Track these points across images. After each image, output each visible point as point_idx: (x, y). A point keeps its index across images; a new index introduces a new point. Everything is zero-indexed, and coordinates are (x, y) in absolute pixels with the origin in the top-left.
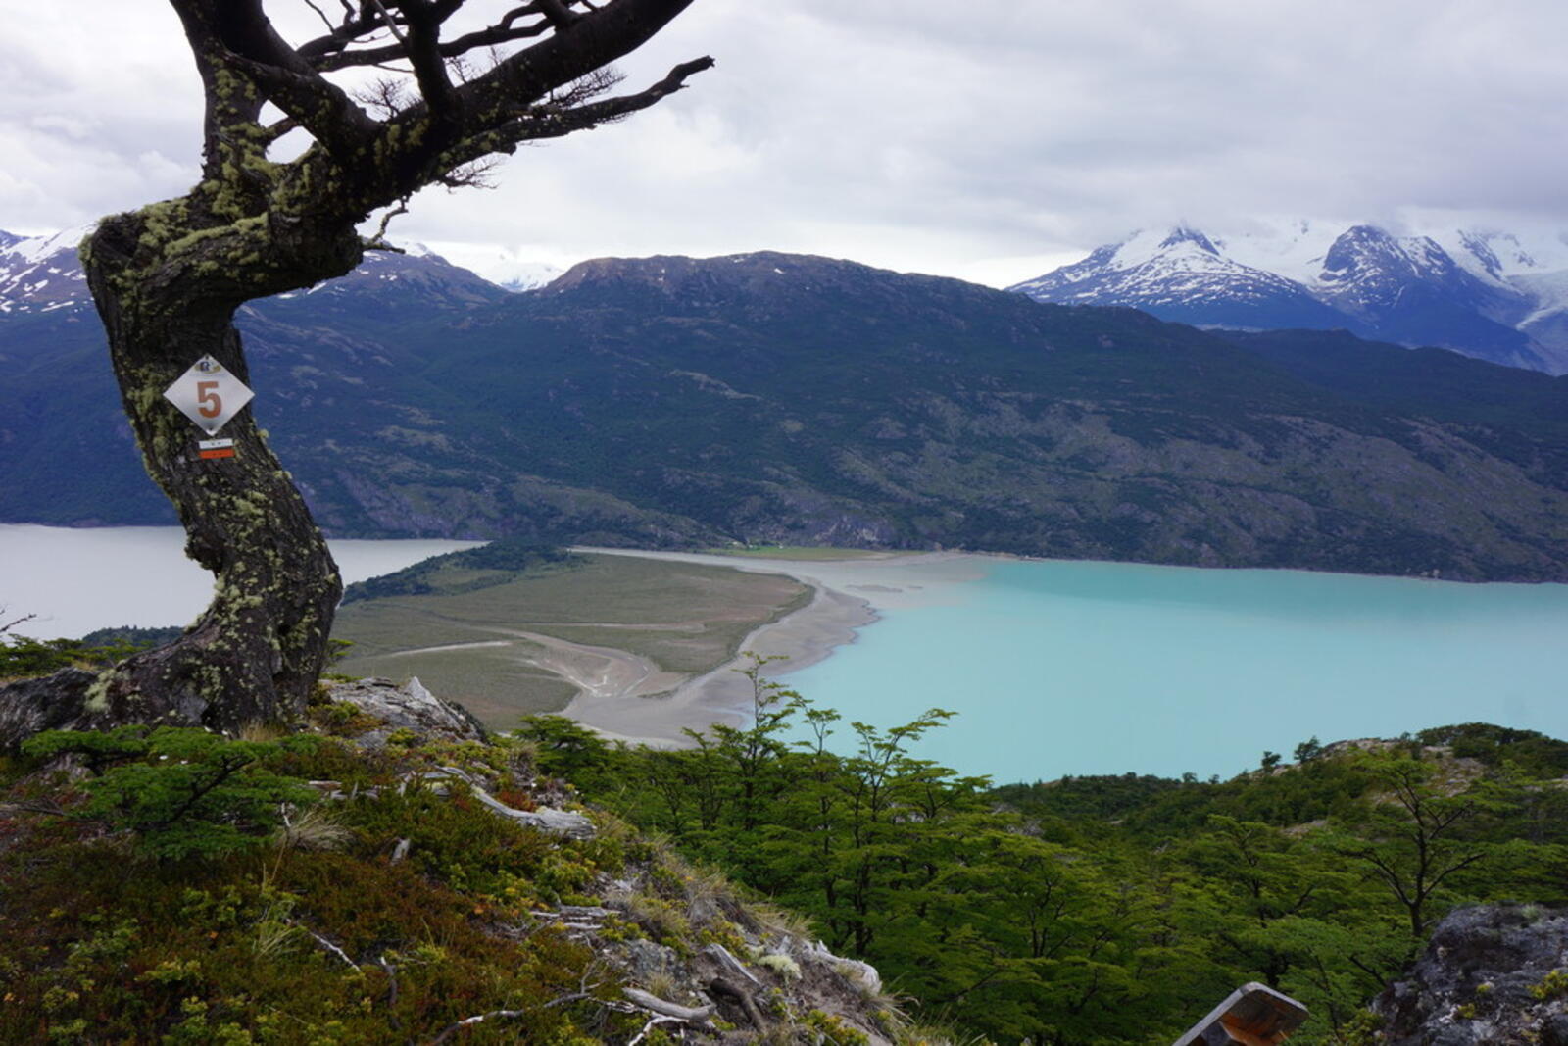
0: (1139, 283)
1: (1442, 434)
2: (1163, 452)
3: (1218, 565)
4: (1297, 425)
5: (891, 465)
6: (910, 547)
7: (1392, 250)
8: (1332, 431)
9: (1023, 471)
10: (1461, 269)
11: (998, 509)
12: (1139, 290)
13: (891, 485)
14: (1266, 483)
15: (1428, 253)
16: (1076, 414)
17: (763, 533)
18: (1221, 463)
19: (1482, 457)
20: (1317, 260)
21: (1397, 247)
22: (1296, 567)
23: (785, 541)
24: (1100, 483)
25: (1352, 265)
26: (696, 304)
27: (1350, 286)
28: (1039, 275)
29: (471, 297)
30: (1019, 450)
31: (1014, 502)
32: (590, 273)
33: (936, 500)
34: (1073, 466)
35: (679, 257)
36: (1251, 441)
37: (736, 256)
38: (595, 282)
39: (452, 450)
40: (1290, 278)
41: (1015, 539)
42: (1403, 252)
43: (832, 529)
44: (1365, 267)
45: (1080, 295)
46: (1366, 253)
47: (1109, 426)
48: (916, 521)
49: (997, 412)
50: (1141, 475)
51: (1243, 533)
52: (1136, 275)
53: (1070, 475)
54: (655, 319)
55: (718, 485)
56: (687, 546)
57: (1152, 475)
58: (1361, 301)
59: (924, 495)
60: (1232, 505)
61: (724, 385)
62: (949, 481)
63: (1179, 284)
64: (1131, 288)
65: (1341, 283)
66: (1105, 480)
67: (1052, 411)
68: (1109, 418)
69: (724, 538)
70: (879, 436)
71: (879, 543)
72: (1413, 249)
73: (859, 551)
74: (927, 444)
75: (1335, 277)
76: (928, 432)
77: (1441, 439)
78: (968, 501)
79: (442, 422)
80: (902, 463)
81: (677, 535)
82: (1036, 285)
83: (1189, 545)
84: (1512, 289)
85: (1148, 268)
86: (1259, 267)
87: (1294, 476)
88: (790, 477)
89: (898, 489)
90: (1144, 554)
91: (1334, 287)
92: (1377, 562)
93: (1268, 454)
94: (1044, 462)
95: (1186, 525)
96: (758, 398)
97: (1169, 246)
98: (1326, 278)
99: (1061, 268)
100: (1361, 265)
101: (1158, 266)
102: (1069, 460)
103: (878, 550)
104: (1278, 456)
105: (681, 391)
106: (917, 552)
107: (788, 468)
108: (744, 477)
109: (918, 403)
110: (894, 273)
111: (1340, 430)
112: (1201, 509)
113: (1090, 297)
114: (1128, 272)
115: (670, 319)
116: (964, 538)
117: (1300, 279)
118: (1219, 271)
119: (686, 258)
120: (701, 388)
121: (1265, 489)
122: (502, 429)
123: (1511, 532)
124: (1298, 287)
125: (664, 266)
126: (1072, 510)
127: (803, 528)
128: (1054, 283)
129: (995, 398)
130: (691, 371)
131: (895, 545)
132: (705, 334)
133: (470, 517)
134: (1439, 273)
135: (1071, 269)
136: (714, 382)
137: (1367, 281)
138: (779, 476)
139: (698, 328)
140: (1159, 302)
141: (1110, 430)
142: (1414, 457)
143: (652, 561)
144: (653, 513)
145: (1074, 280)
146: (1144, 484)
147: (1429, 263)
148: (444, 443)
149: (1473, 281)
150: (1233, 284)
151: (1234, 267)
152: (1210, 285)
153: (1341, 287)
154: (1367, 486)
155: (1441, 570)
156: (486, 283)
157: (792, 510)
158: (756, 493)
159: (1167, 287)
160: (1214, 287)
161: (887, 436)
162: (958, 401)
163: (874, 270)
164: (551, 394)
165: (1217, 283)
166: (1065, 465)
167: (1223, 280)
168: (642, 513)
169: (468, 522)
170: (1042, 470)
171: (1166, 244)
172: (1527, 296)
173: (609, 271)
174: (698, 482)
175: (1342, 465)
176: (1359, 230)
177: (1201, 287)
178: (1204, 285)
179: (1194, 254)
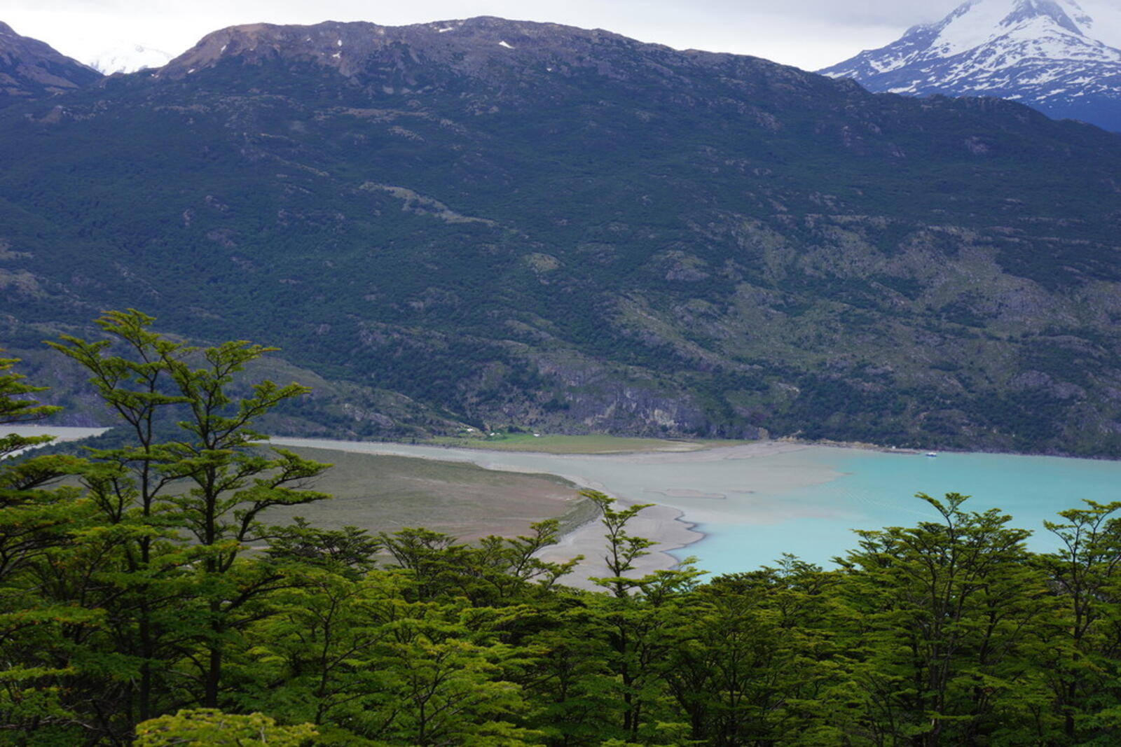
0: (975, 73)
2: (1078, 298)
5: (689, 318)
6: (722, 434)
9: (879, 326)
11: (848, 381)
12: (975, 83)
13: (691, 346)
16: (949, 247)
17: (509, 415)
23: (541, 426)
24: (991, 343)
26: (389, 90)
29: (53, 79)
30: (871, 297)
31: (869, 370)
32: (233, 45)
33: (756, 367)
34: (950, 319)
35: (361, 24)
37: (441, 24)
38: (240, 58)
39: (46, 295)
41: (875, 424)
43: (610, 410)
45: (893, 91)
47: (998, 262)
48: (730, 398)
49: (835, 243)
50: (1049, 331)
52: (969, 62)
53: (947, 331)
54: (330, 111)
55: (442, 346)
56: (399, 434)
57: (1065, 331)
59: (739, 360)
61: (439, 205)
62: (772, 340)
63: (1031, 76)
64: (963, 81)
66: (998, 339)
67: (915, 241)
68: (998, 250)
69: (453, 423)
70: (670, 276)
71: (679, 428)
73: (649, 439)
74: (739, 288)
76: (740, 270)
78: (803, 369)
79: (28, 255)
80: (704, 315)
81: (385, 417)
85: (986, 53)
88: (544, 334)
89: (701, 352)
90: (1062, 444)
94: (908, 313)
96: (490, 223)
97: (1014, 24)
99: (863, 53)
101: (1000, 51)
102: (943, 310)
103: (676, 439)
105: (378, 213)
106: (734, 441)
107: (541, 322)
108: (478, 335)
109: (722, 230)
110: (669, 49)
113: (906, 94)
114: (959, 59)
115: (351, 111)
116: (801, 422)
118: (1085, 58)
119: (372, 25)
120: (406, 208)
122: (118, 266)
125: (340, 36)
126: (955, 382)
127: (566, 407)
128: (856, 73)
129: (833, 224)
130: (389, 183)
131: (701, 432)
132: (406, 133)
133: (77, 392)
135: (877, 54)
136: (424, 200)
138: (530, 333)
139: (393, 123)
140: (1005, 98)
141: (998, 267)
143: (353, 456)
144: (347, 387)
145: (882, 70)
146: (1054, 343)
148: (34, 285)
150: (1107, 75)
151: (1107, 52)
152: (1075, 76)
156: (70, 62)
157: (551, 382)
158: (499, 358)
159: (1013, 79)
160: (1080, 80)
161: (681, 277)
162: (779, 228)
163: (642, 45)
164: (185, 215)
165: (1084, 74)
166: (938, 316)
167: (1093, 69)
168: (332, 387)
169: (77, 400)
170: (909, 324)
171: (1009, 20)
173: (261, 42)
174: (411, 342)
177: (1061, 79)
178: (1066, 77)
179: (1049, 34)
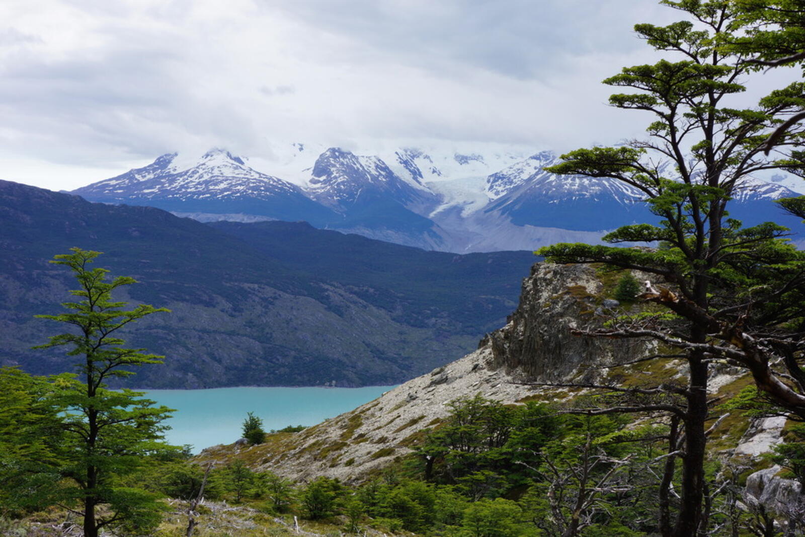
0: (188, 183)
1: (343, 293)
3: (198, 388)
4: (254, 289)
7: (355, 164)
8: (275, 293)
10: (397, 178)
11: (44, 357)
12: (188, 188)
14: (233, 329)
15: (377, 166)
18: (203, 317)
19: (365, 307)
20: (308, 169)
21: (358, 162)
22: (249, 385)
25: (329, 174)
27: (328, 187)
28: (116, 175)
36: (223, 301)
40: (290, 182)
42: (361, 165)
44: (337, 175)
45: (146, 191)
46: (338, 166)
50: (149, 327)
51: (216, 364)
52: (186, 177)
57: (157, 327)
58: (335, 198)
60: (209, 346)
62: (8, 338)
63: (215, 184)
64: (182, 186)
65: (323, 186)
66: (124, 332)
68: (129, 288)
72: (368, 164)
75: (319, 182)
77: (342, 296)
82: (113, 182)
83: (179, 375)
84: (428, 190)
85: (194, 173)
86: (269, 174)
87: (250, 324)
90: (149, 383)
91: (318, 188)
92: (299, 378)
93: (235, 310)
95: (178, 361)
97: (209, 158)
98: (313, 182)
99: (132, 170)
100: (335, 174)
101: (201, 171)
104: (241, 311)
111: (281, 293)
112: (188, 349)
113: (152, 193)
114: (180, 175)
117: (297, 182)
118: (242, 176)
121: (231, 334)
123: (378, 354)
124: (295, 188)
128: (127, 181)
129: (46, 275)
134: (384, 180)
135: (139, 171)
137: (338, 185)
140: (201, 196)
141: (128, 296)
142: (326, 309)
145: (142, 180)
146: (150, 333)
147: (377, 174)
149: (405, 185)
150: (251, 185)
151: (253, 173)
152: (236, 185)
153: (323, 188)
154: (296, 329)
155: (337, 381)
159: (207, 186)
160: (239, 187)
162: (18, 278)
165: (240, 185)
167: (245, 182)
171: (207, 155)
172: (437, 195)
175: (280, 315)
176: (333, 151)
177: (230, 187)
178: (232, 186)
179: (226, 164)
